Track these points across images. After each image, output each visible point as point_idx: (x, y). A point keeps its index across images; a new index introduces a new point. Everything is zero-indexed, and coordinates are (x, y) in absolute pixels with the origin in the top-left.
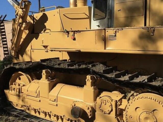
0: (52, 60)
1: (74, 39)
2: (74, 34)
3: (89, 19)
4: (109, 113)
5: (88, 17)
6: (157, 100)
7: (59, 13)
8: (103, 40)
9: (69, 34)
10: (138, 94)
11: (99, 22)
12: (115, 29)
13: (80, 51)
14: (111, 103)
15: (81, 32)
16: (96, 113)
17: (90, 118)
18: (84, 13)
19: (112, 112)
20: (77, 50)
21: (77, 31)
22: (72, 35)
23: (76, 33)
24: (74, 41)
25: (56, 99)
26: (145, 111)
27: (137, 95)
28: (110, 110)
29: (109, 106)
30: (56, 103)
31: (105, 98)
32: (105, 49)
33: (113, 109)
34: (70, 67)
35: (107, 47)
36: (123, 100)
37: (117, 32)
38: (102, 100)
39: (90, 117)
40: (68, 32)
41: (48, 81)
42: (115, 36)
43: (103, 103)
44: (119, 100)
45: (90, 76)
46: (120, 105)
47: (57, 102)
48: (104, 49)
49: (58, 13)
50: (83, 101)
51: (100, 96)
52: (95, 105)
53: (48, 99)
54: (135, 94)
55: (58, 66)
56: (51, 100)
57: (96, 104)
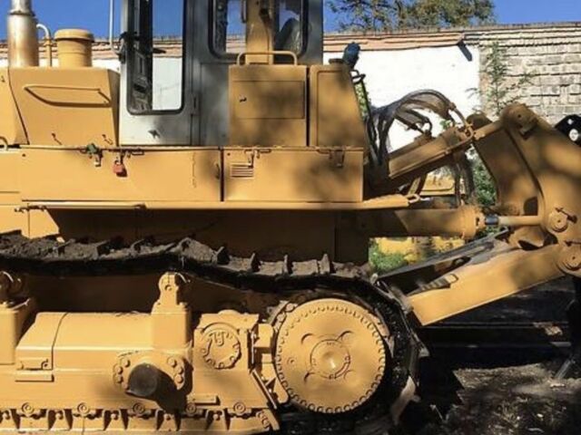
0: (9, 238)
1: (123, 174)
2: (122, 157)
3: (110, 109)
4: (233, 366)
5: (107, 102)
6: (349, 311)
7: (7, 81)
8: (218, 177)
9: (101, 156)
10: (295, 305)
11: (155, 123)
12: (250, 150)
13: (143, 207)
14: (237, 338)
15: (146, 153)
16: (194, 373)
17: (182, 389)
18: (95, 90)
19: (239, 361)
20: (138, 205)
21: (130, 151)
22: (116, 162)
23: (129, 157)
24: (122, 178)
25: (47, 361)
26: (323, 339)
27: (294, 308)
28: (236, 355)
29: (234, 346)
30: (50, 373)
31: (221, 329)
32: (222, 200)
33: (242, 351)
34: (104, 256)
35: (228, 195)
36: (260, 325)
37: (255, 158)
38: (211, 335)
39: (179, 386)
40: (99, 152)
41: (10, 307)
42: (252, 167)
43: (216, 341)
44: (253, 330)
45: (173, 276)
46: (256, 340)
47: (52, 369)
48: (219, 199)
49: (3, 81)
50: (152, 349)
51: (199, 326)
52: (191, 353)
53: (12, 366)
54: (290, 307)
55: (59, 254)
56: (25, 367)
57: (193, 349)
